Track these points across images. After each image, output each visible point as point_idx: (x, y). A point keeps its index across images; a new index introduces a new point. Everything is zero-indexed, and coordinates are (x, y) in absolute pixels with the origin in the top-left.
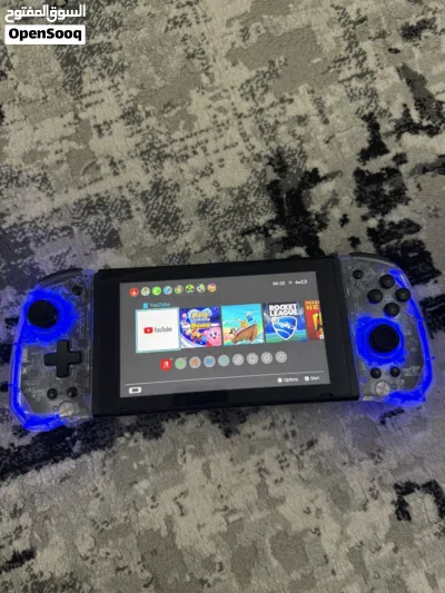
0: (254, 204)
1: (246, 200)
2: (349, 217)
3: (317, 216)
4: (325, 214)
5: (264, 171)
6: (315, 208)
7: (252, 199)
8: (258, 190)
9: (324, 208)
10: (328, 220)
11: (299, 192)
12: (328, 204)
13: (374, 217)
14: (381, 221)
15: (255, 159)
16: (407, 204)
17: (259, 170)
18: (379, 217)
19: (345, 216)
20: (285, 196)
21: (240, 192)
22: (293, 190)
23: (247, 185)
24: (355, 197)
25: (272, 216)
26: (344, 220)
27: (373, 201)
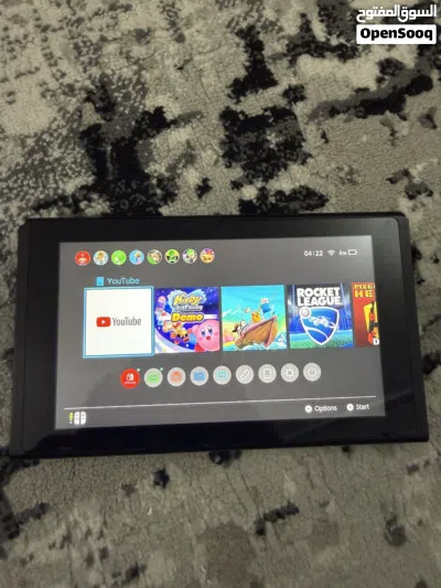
0: (58, 160)
1: (46, 155)
2: (210, 183)
3: (160, 180)
4: (172, 179)
5: (79, 110)
6: (157, 168)
7: (57, 154)
8: (66, 138)
9: (172, 168)
10: (178, 188)
11: (132, 143)
12: (178, 161)
13: (251, 183)
14: (262, 189)
15: (64, 93)
16: (304, 162)
17: (71, 109)
18: (259, 184)
19: (205, 180)
20: (109, 148)
21: (37, 142)
22: (123, 138)
23: (49, 131)
24: (221, 152)
25: (87, 179)
26: (204, 188)
27: (249, 157)
